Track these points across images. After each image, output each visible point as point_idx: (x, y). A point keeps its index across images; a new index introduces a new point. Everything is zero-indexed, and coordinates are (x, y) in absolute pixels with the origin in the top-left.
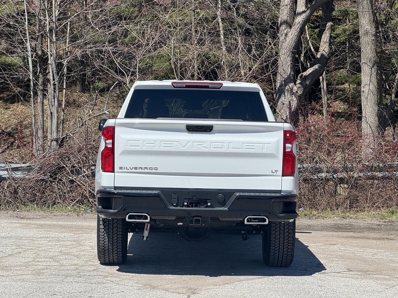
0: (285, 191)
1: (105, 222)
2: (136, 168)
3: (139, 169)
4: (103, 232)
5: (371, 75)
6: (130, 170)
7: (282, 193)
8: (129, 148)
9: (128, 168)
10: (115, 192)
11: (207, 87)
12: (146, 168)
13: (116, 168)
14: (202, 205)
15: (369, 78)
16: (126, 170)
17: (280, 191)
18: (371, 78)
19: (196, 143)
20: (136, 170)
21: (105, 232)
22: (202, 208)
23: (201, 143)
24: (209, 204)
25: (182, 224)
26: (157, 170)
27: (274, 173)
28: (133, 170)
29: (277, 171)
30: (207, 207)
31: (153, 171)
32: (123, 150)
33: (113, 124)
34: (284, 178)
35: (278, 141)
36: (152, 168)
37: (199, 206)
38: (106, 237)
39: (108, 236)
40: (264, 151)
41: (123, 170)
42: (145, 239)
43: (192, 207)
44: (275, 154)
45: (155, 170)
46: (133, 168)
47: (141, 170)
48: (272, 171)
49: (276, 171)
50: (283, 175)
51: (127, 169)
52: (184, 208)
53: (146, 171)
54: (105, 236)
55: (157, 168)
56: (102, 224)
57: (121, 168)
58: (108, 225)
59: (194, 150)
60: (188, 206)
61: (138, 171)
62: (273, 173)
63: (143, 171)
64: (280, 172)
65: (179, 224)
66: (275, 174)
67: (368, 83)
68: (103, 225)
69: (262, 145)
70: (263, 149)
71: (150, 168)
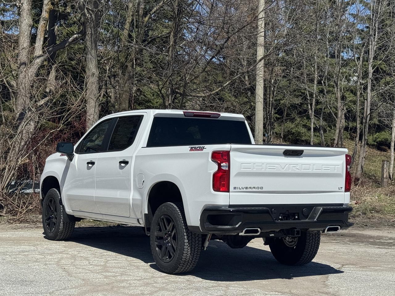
1: (189, 237)
2: (247, 188)
3: (249, 189)
4: (187, 246)
5: (95, 107)
6: (242, 190)
7: (344, 206)
8: (243, 170)
9: (240, 188)
10: (230, 210)
11: (209, 116)
12: (254, 188)
13: (231, 189)
14: (291, 218)
15: (94, 109)
16: (239, 190)
17: (342, 205)
18: (95, 109)
19: (291, 165)
20: (247, 190)
21: (189, 246)
22: (291, 221)
23: (295, 166)
24: (296, 217)
25: (273, 235)
28: (245, 190)
30: (295, 219)
31: (260, 190)
32: (238, 172)
33: (228, 148)
34: (346, 193)
35: (343, 163)
36: (259, 187)
37: (288, 219)
38: (190, 250)
39: (191, 249)
41: (237, 190)
42: (205, 249)
44: (341, 173)
45: (261, 189)
46: (244, 188)
47: (250, 190)
48: (339, 187)
49: (341, 188)
50: (345, 191)
53: (254, 190)
54: (188, 249)
55: (262, 187)
56: (186, 238)
57: (235, 188)
58: (192, 239)
59: (290, 171)
60: (281, 219)
61: (248, 190)
62: (339, 190)
63: (252, 190)
64: (343, 189)
65: (271, 235)
66: (341, 190)
67: (93, 113)
68: (188, 239)
69: (334, 166)
70: (334, 170)
71: (258, 188)
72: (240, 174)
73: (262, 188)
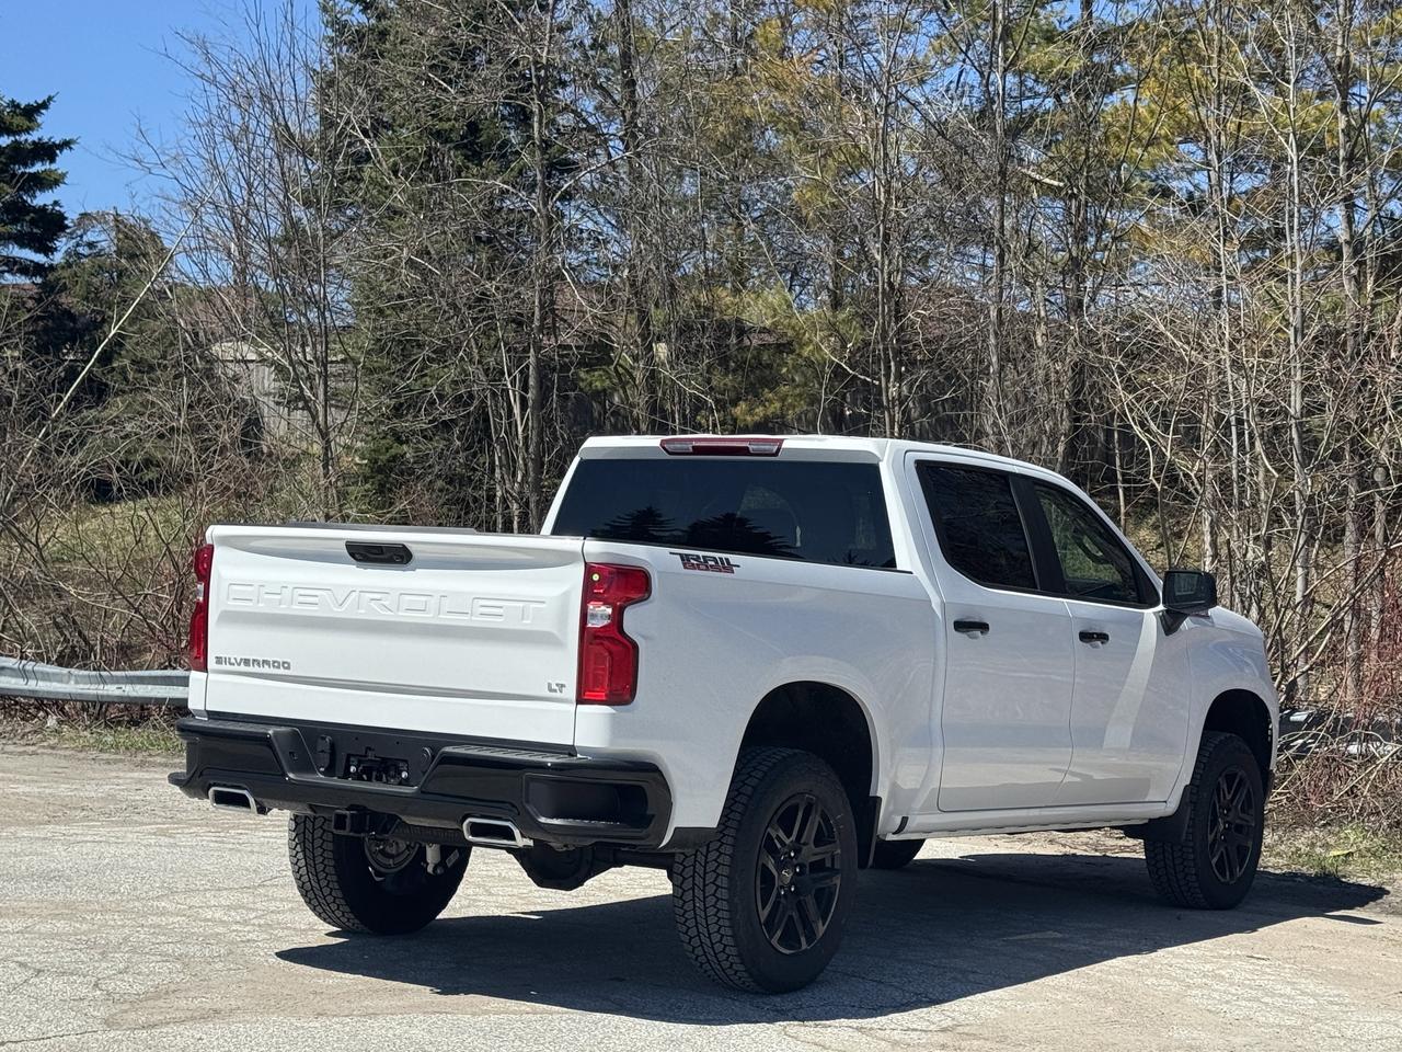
0: (586, 750)
2: (247, 662)
3: (254, 666)
6: (236, 668)
7: (579, 756)
8: (232, 605)
9: (232, 661)
11: (745, 451)
12: (267, 663)
13: (212, 661)
16: (228, 667)
17: (570, 750)
19: (367, 594)
20: (251, 667)
23: (378, 596)
24: (404, 775)
26: (288, 668)
27: (555, 691)
28: (242, 668)
29: (563, 686)
30: (398, 782)
31: (282, 671)
32: (224, 610)
34: (581, 708)
35: (566, 595)
36: (278, 662)
40: (527, 624)
41: (224, 667)
43: (369, 780)
44: (555, 632)
45: (284, 668)
46: (241, 660)
47: (257, 669)
48: (549, 685)
49: (561, 686)
50: (580, 701)
51: (230, 664)
52: (350, 783)
53: (266, 669)
55: (289, 663)
57: (219, 660)
59: (363, 614)
60: (358, 777)
61: (250, 669)
62: (553, 693)
63: (263, 670)
64: (571, 691)
66: (558, 695)
69: (521, 604)
70: (523, 619)
71: (275, 664)
72: (231, 617)
73: (286, 665)
